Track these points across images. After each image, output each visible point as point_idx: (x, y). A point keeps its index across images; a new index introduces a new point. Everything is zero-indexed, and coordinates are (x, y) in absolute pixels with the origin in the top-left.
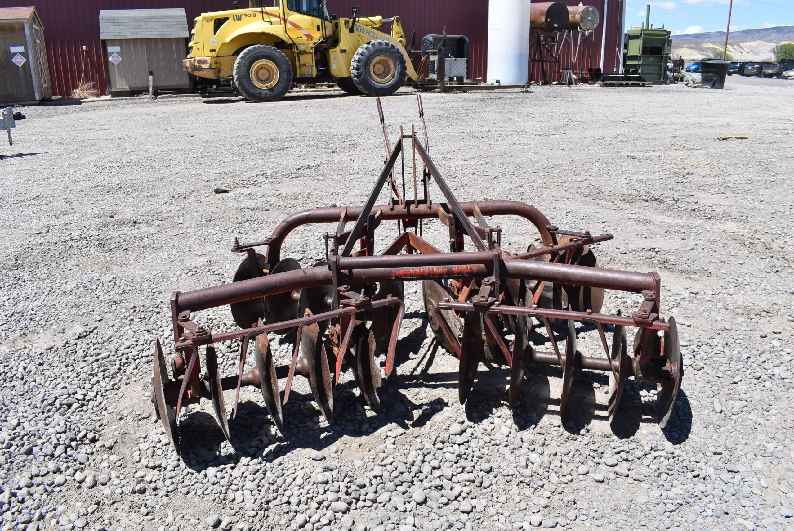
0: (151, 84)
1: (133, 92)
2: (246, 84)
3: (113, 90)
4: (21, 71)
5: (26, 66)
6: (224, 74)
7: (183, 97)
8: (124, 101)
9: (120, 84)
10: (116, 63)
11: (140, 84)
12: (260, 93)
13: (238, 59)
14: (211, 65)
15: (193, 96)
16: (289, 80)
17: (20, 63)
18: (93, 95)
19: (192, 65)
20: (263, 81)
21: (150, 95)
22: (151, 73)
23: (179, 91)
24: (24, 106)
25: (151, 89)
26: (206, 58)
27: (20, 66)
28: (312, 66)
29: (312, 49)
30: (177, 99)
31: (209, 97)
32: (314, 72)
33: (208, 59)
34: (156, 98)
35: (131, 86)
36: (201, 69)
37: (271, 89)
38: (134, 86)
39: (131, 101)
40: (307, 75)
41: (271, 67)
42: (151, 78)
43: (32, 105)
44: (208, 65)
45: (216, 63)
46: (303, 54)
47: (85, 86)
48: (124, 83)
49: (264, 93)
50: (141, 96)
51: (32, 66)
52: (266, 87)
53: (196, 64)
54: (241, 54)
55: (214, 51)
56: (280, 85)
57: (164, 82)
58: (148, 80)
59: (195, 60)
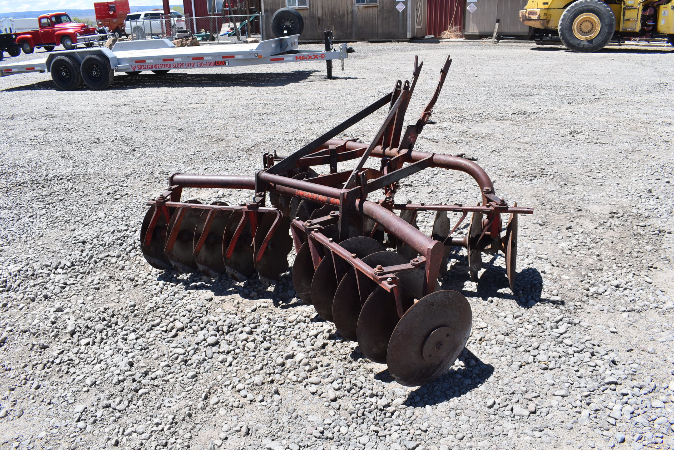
0: (496, 30)
1: (481, 36)
2: (567, 35)
3: (466, 33)
4: (401, 14)
5: (405, 11)
6: (551, 25)
7: (521, 42)
8: (472, 43)
9: (472, 29)
10: (472, 12)
11: (487, 30)
12: (579, 44)
13: (565, 12)
14: (539, 16)
15: (529, 43)
16: (609, 33)
17: (400, 9)
18: (457, 36)
19: (524, 16)
20: (584, 33)
21: (494, 39)
22: (498, 21)
23: (518, 37)
24: (398, 42)
25: (495, 34)
26: (536, 10)
27: (400, 11)
28: (637, 21)
29: (639, 4)
30: (515, 44)
31: (543, 44)
32: (638, 27)
33: (538, 11)
34: (498, 42)
35: (481, 31)
36: (530, 19)
37: (590, 41)
38: (483, 31)
39: (477, 43)
40: (629, 30)
41: (594, 21)
42: (497, 25)
43: (404, 41)
44: (537, 16)
45: (545, 14)
46: (629, 9)
47: (454, 28)
48: (475, 28)
49: (582, 44)
50: (486, 40)
51: (408, 12)
52: (586, 38)
53: (527, 15)
54: (568, 8)
55: (547, 3)
56: (600, 37)
57: (508, 29)
58: (494, 27)
59: (526, 12)
